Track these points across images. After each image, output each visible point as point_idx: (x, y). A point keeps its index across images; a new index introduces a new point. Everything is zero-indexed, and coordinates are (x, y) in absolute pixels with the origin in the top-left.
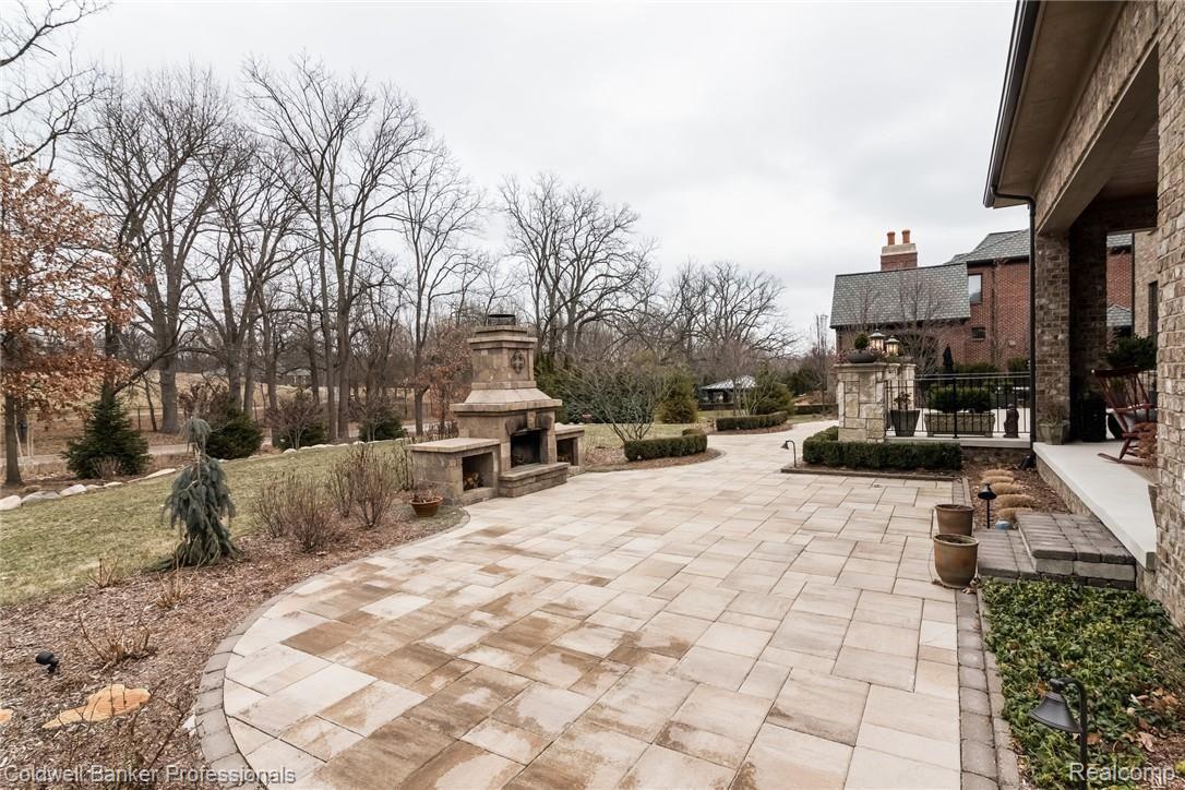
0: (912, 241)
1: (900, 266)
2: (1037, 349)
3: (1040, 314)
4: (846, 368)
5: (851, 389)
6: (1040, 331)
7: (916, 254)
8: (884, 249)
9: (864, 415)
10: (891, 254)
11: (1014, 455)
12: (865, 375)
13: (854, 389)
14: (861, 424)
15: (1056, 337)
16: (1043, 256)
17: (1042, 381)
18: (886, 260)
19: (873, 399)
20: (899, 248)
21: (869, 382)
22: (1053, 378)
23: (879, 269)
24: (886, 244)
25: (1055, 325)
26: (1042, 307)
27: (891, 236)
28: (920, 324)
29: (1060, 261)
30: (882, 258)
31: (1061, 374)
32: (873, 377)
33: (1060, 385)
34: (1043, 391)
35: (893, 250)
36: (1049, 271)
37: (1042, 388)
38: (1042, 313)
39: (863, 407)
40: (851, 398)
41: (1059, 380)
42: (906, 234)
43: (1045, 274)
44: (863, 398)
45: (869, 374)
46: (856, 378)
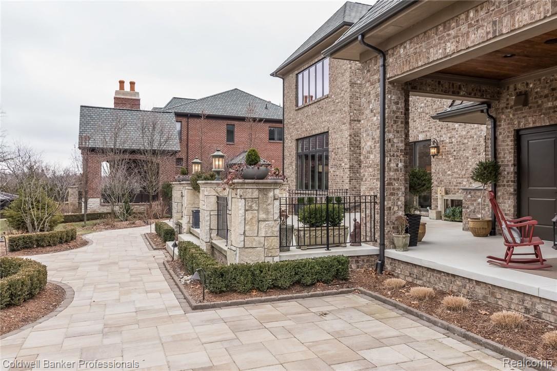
0: (136, 90)
1: (128, 107)
2: (386, 174)
3: (388, 146)
4: (248, 183)
5: (251, 207)
6: (389, 159)
7: (139, 100)
8: (117, 92)
9: (262, 233)
10: (122, 97)
11: (368, 261)
12: (264, 191)
13: (255, 207)
14: (260, 243)
15: (397, 165)
16: (390, 100)
17: (390, 200)
18: (118, 101)
19: (271, 216)
20: (127, 93)
21: (267, 199)
22: (396, 197)
23: (112, 106)
24: (118, 88)
25: (397, 156)
26: (390, 141)
27: (122, 83)
28: (154, 152)
29: (399, 106)
30: (115, 98)
31: (400, 194)
32: (271, 194)
33: (399, 203)
34: (390, 207)
35: (124, 94)
36: (394, 112)
37: (390, 205)
38: (390, 145)
39: (262, 225)
40: (250, 217)
41: (398, 199)
42: (132, 84)
43: (392, 114)
44: (262, 216)
45: (267, 190)
46: (256, 194)
